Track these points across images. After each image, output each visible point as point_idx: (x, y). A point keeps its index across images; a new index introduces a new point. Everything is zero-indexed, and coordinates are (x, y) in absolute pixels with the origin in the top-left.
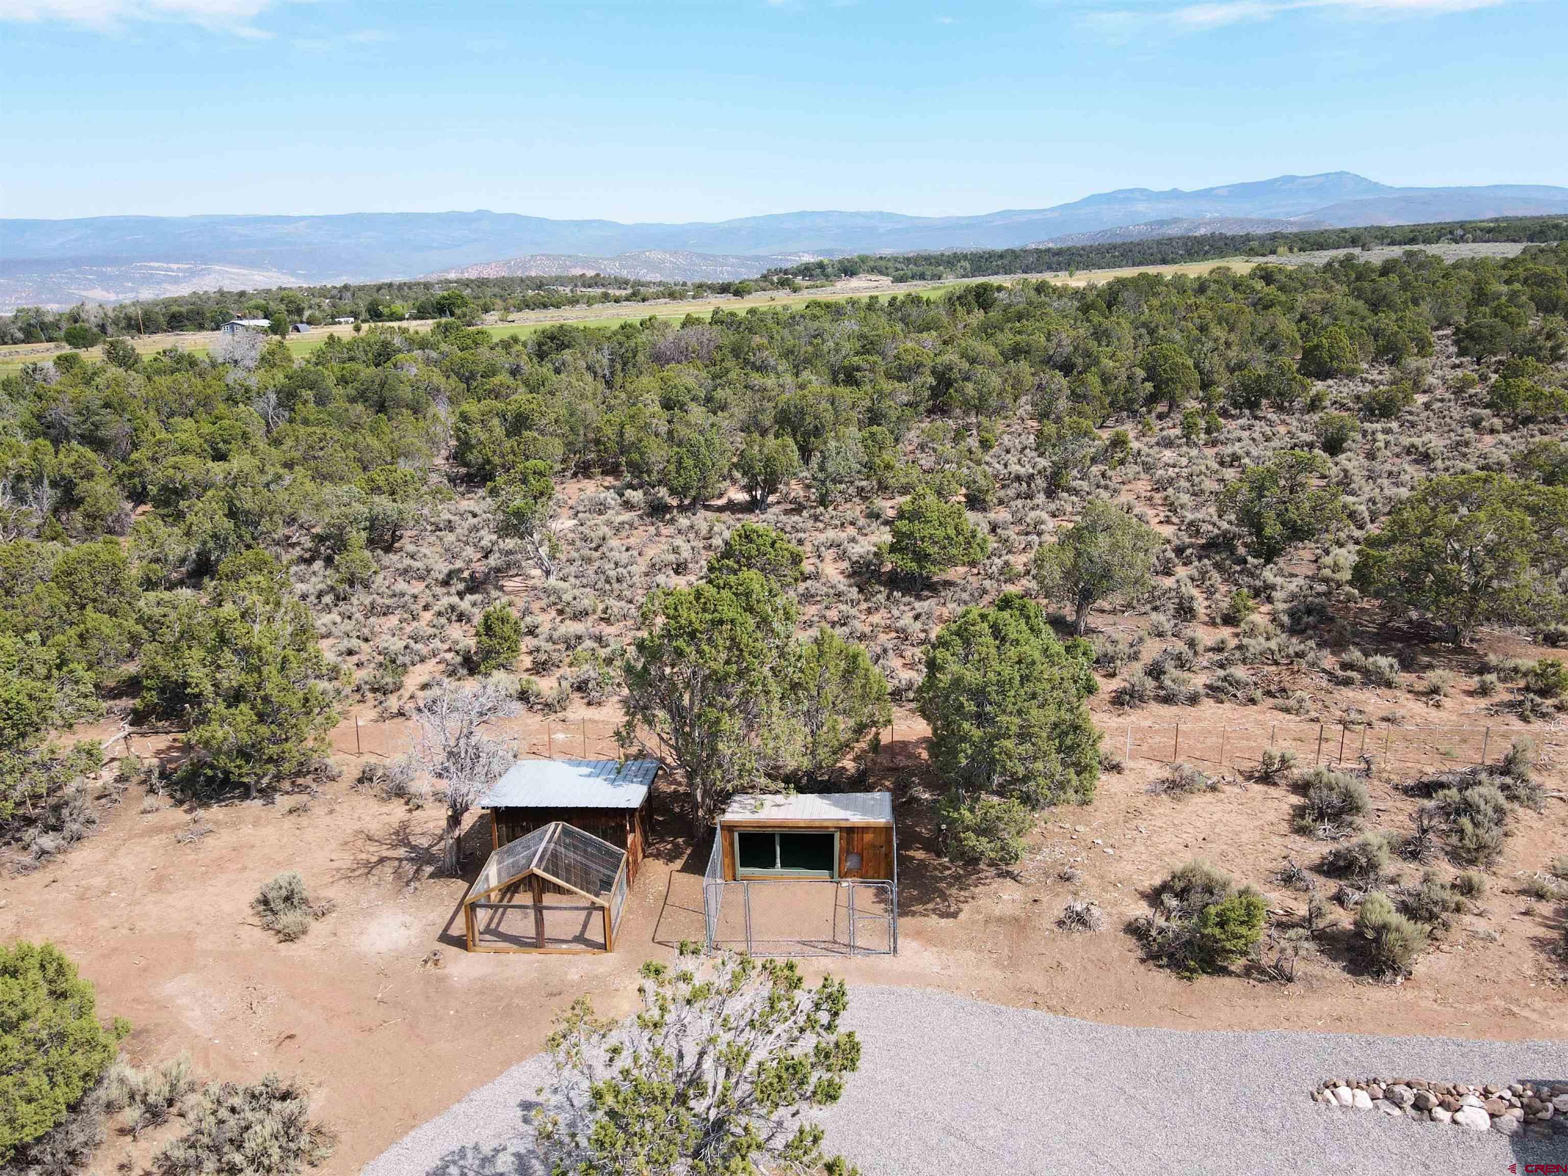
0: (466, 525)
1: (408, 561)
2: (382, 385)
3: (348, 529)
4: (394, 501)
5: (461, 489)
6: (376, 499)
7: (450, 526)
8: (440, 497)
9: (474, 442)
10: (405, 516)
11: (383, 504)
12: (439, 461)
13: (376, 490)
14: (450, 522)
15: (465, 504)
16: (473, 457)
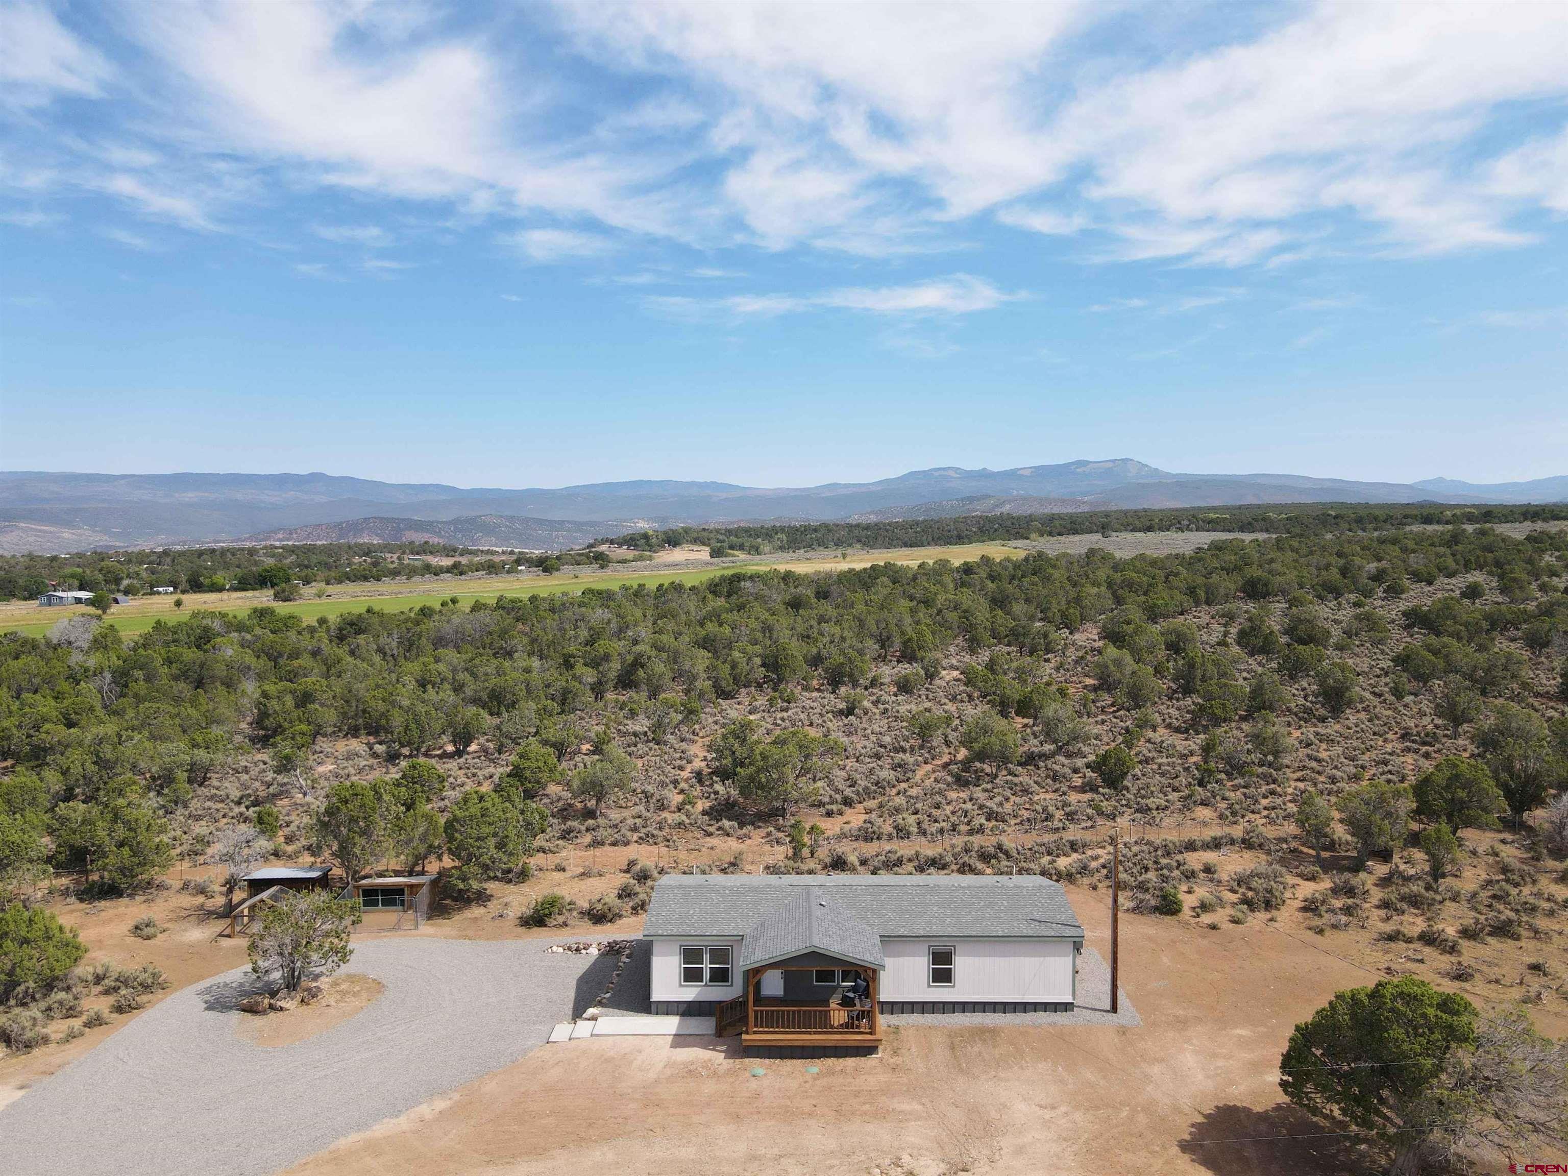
0: (257, 769)
1: (214, 791)
2: (202, 666)
3: (176, 771)
4: (208, 753)
5: (258, 746)
6: (196, 751)
7: (246, 770)
8: (241, 751)
9: (271, 712)
10: (215, 762)
11: (201, 755)
12: (243, 726)
13: (195, 745)
14: (246, 767)
15: (259, 757)
16: (270, 722)
